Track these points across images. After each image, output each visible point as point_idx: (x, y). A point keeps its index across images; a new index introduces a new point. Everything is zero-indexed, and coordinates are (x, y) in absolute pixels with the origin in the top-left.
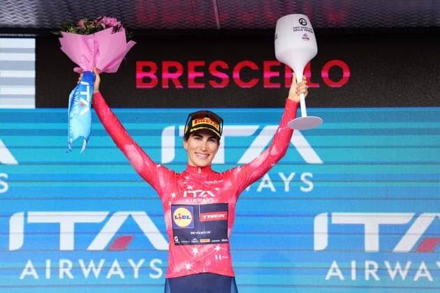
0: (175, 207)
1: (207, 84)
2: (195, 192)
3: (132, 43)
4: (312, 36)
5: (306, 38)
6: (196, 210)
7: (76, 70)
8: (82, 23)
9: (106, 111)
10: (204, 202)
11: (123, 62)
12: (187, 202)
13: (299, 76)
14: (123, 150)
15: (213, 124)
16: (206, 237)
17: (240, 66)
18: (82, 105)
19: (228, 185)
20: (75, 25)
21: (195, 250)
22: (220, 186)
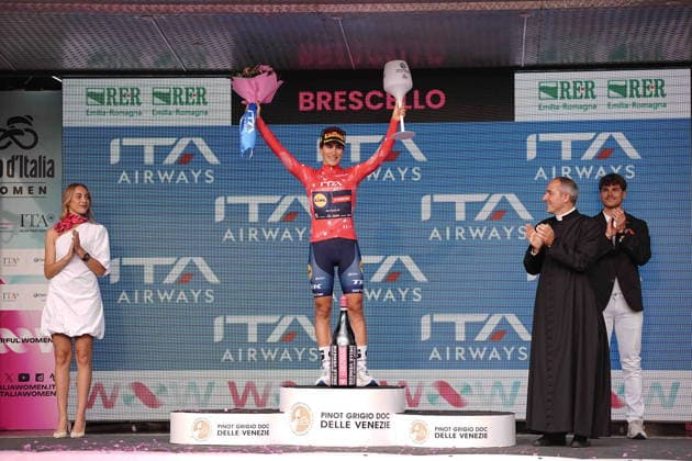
0: (314, 193)
1: (348, 106)
2: (328, 183)
3: (281, 82)
4: (409, 75)
5: (405, 77)
6: (329, 195)
7: (243, 102)
8: (246, 70)
9: (265, 130)
10: (335, 189)
11: (275, 97)
12: (323, 190)
13: (400, 102)
14: (277, 155)
15: (338, 136)
16: (338, 213)
17: (370, 94)
18: (250, 126)
19: (351, 177)
20: (241, 72)
21: (329, 222)
22: (346, 178)
